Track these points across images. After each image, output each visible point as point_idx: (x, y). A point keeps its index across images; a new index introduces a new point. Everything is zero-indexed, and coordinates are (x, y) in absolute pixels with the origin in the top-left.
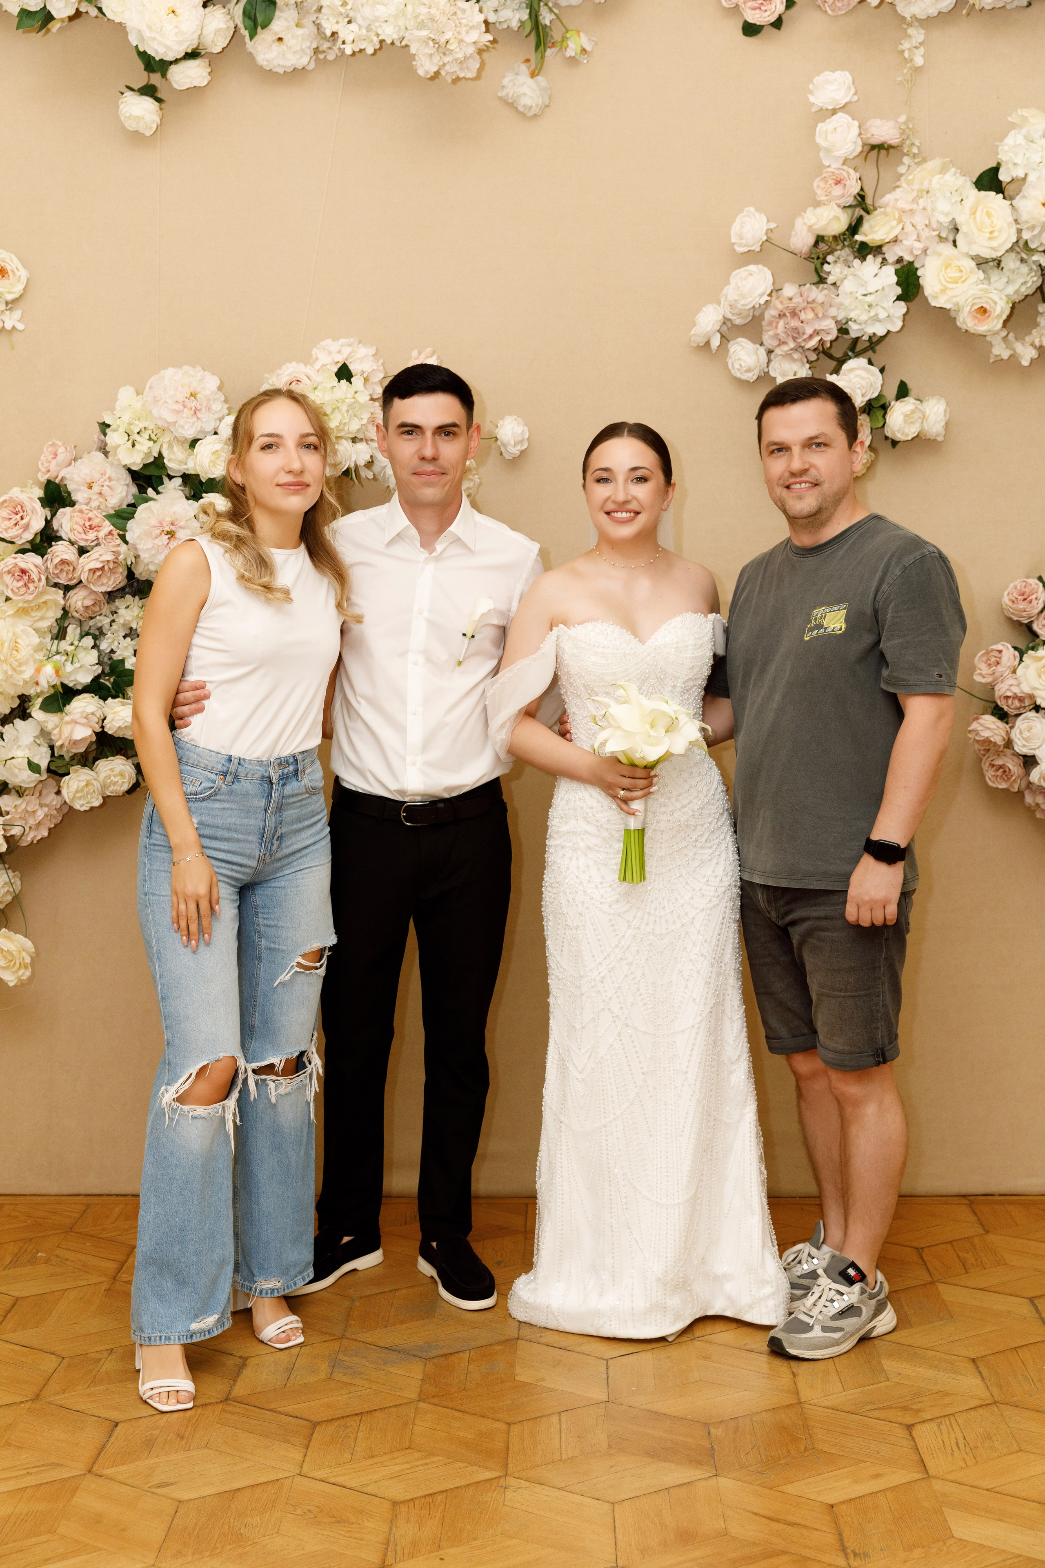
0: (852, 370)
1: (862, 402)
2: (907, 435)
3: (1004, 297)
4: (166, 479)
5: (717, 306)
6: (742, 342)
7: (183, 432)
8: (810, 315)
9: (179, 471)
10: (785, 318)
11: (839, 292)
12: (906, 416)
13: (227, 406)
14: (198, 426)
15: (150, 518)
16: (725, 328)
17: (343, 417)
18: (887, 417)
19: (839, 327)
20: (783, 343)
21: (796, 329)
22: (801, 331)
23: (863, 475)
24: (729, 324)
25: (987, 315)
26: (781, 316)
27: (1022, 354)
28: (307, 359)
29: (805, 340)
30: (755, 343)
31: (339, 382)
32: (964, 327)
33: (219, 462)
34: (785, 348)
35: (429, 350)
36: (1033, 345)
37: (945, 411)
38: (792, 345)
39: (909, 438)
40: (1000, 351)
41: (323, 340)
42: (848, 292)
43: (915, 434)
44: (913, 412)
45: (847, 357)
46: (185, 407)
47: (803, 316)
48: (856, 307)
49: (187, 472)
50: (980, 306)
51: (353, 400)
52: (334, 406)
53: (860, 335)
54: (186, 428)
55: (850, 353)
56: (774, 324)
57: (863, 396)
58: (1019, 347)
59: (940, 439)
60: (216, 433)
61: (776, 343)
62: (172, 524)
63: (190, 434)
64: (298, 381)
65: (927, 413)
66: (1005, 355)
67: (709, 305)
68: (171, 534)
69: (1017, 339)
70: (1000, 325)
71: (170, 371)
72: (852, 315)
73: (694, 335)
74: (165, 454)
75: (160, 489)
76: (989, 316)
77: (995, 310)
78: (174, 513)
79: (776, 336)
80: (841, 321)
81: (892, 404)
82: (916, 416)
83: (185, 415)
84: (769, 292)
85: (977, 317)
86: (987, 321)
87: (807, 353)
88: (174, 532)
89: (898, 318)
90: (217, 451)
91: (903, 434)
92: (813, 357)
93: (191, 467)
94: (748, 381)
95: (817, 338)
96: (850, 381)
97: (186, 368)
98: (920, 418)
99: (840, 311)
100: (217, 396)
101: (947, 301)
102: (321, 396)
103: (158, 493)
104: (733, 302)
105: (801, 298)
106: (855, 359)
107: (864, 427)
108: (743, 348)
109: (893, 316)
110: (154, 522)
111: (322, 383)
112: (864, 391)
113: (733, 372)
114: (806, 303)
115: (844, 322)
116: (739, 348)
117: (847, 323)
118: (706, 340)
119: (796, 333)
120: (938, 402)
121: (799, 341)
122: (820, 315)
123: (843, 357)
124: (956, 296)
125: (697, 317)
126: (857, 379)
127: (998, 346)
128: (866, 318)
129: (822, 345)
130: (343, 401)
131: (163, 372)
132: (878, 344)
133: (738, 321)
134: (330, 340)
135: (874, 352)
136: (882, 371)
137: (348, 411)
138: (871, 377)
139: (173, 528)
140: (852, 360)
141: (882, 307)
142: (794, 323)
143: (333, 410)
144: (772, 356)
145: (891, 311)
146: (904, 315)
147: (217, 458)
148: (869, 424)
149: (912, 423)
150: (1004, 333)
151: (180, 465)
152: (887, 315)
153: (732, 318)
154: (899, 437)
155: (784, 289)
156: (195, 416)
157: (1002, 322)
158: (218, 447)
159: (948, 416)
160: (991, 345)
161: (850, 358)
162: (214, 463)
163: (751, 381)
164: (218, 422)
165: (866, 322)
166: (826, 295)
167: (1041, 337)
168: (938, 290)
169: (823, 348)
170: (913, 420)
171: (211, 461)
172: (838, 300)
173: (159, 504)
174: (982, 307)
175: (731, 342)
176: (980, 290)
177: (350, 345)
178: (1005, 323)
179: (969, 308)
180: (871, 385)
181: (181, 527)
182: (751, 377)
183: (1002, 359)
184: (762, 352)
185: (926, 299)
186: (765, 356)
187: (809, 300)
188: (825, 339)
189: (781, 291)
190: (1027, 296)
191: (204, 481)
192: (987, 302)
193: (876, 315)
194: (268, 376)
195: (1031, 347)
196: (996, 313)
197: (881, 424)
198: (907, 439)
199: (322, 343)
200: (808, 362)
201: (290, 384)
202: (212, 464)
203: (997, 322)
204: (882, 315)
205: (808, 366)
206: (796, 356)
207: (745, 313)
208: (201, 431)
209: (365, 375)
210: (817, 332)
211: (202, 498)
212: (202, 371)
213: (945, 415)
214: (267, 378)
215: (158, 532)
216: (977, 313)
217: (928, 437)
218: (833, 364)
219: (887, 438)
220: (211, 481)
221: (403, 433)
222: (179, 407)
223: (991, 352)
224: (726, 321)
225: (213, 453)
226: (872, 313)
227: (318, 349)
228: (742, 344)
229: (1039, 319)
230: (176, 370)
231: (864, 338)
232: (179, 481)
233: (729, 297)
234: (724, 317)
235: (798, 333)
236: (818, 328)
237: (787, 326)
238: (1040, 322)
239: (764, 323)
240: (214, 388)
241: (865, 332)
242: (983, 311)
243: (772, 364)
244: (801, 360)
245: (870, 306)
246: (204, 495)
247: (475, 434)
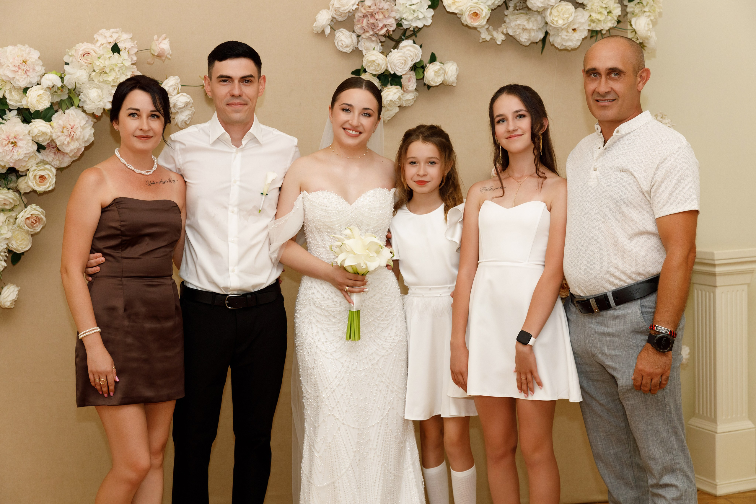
0: (405, 46)
1: (411, 64)
2: (436, 83)
3: (487, 7)
4: (7, 112)
5: (328, 10)
6: (343, 31)
7: (19, 83)
8: (381, 16)
9: (16, 106)
10: (367, 17)
11: (396, 3)
12: (436, 72)
13: (44, 68)
14: (28, 80)
15: (1, 135)
16: (333, 23)
17: (116, 73)
18: (425, 73)
19: (397, 23)
20: (366, 31)
21: (373, 24)
22: (376, 25)
23: (412, 105)
24: (335, 21)
25: (478, 16)
26: (365, 16)
27: (497, 38)
28: (92, 40)
29: (378, 30)
30: (350, 31)
31: (113, 54)
32: (465, 23)
33: (41, 101)
34: (368, 34)
35: (164, 36)
36: (502, 33)
37: (456, 69)
38: (371, 33)
39: (438, 84)
40: (485, 36)
41: (100, 30)
42: (401, 3)
43: (441, 82)
44: (439, 70)
45: (402, 39)
46: (19, 69)
47: (377, 17)
48: (406, 12)
49: (20, 107)
50: (474, 12)
51: (122, 65)
52: (111, 68)
53: (409, 27)
54: (20, 81)
55: (403, 37)
56: (361, 21)
57: (412, 60)
58: (495, 34)
59: (454, 85)
60: (38, 84)
61: (362, 32)
62: (15, 138)
63: (23, 84)
64: (88, 53)
65: (447, 71)
66: (488, 38)
67: (323, 10)
68: (14, 144)
69: (494, 30)
70: (485, 22)
71: (10, 48)
72: (404, 16)
73: (315, 27)
74: (7, 96)
75: (4, 117)
76: (479, 17)
77: (482, 14)
78: (16, 131)
79: (362, 27)
80: (398, 19)
81: (428, 65)
82: (441, 72)
83: (20, 74)
84: (357, 3)
85: (472, 18)
86: (478, 20)
87: (380, 37)
88: (16, 142)
89: (429, 18)
90: (41, 94)
91: (434, 82)
92: (383, 39)
93: (24, 104)
94: (347, 53)
95: (386, 29)
96: (404, 53)
97: (19, 46)
98: (443, 73)
99: (397, 14)
100: (38, 62)
101: (456, 9)
102: (103, 62)
103: (3, 119)
104: (337, 9)
105: (375, 7)
106: (406, 40)
107: (413, 79)
108: (344, 34)
109: (427, 17)
110: (4, 137)
111: (103, 55)
112: (412, 58)
113: (338, 47)
114: (378, 10)
115: (399, 20)
116: (341, 34)
117: (401, 20)
118: (322, 29)
119: (373, 26)
120: (453, 65)
121: (375, 30)
122: (386, 16)
123: (399, 39)
124: (461, 6)
125: (317, 17)
126: (408, 52)
127: (483, 34)
128: (412, 18)
129: (388, 33)
130: (116, 65)
131: (6, 48)
132: (418, 32)
133: (340, 19)
134: (105, 29)
135: (416, 36)
136: (421, 46)
137: (119, 71)
138: (415, 50)
139: (15, 140)
140: (404, 41)
141: (421, 12)
142: (372, 21)
143: (111, 70)
144: (360, 38)
145: (426, 14)
146: (433, 16)
147: (41, 98)
148: (415, 77)
149: (439, 76)
150: (487, 27)
151: (16, 103)
152: (423, 16)
153: (336, 17)
154: (432, 84)
155: (366, 2)
156: (26, 74)
157: (486, 20)
158: (41, 92)
159: (458, 72)
160: (480, 33)
161: (403, 40)
162: (38, 102)
163: (349, 53)
164: (39, 78)
165: (412, 20)
166: (389, 5)
167: (506, 29)
168: (451, 3)
169: (388, 34)
170: (439, 75)
171: (37, 100)
172: (396, 7)
173: (7, 126)
174: (475, 12)
175: (337, 31)
176: (474, 3)
177: (117, 33)
178: (488, 20)
179: (468, 13)
180: (416, 55)
181: (20, 140)
182: (348, 50)
183: (486, 41)
184: (354, 36)
185: (444, 7)
186: (356, 39)
187: (380, 8)
188: (390, 29)
189: (364, 2)
190: (499, 6)
191: (32, 112)
192: (478, 10)
193: (418, 16)
194: (69, 51)
195: (502, 34)
196: (483, 16)
197: (421, 77)
198: (436, 85)
199: (100, 31)
200: (381, 42)
201: (83, 56)
202: (37, 102)
203: (484, 20)
204: (421, 16)
205: (380, 44)
206: (374, 39)
207: (343, 15)
208: (29, 83)
209: (127, 50)
210: (385, 26)
211: (32, 122)
212: (29, 48)
213: (456, 72)
214: (68, 51)
215: (7, 142)
216: (472, 15)
217: (448, 84)
218: (393, 43)
219: (425, 84)
220: (37, 112)
221: (221, 81)
222: (16, 69)
223: (480, 37)
224: (333, 19)
225: (38, 96)
226: (415, 15)
227: (98, 34)
228: (343, 32)
229: (505, 19)
230: (13, 47)
231: (411, 29)
232: (15, 112)
233: (335, 5)
234: (332, 17)
235: (375, 26)
236: (386, 23)
237: (368, 22)
238: (506, 20)
239: (354, 20)
240: (37, 58)
241: (411, 26)
242: (476, 14)
243: (360, 43)
244: (377, 41)
245: (414, 11)
246: (32, 120)
247: (262, 81)
